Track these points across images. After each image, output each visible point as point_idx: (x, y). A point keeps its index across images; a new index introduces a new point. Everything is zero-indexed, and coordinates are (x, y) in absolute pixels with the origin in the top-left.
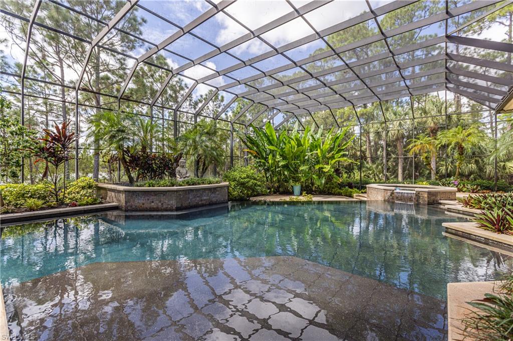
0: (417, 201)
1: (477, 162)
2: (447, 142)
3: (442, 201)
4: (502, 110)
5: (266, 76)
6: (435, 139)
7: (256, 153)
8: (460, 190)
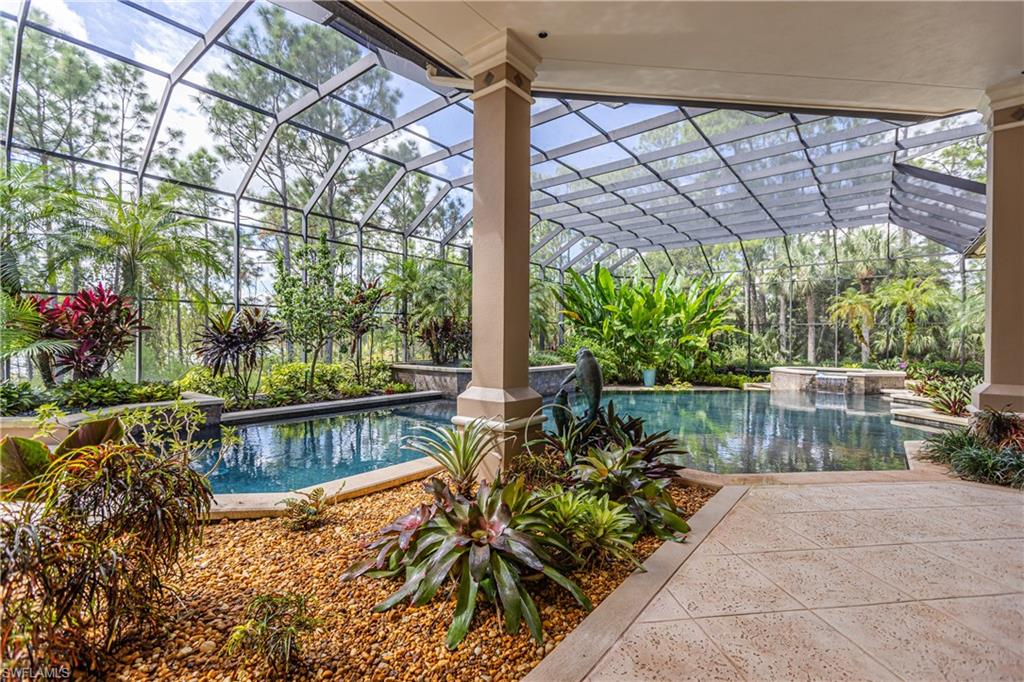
0: (850, 390)
1: (936, 333)
2: (891, 302)
3: (884, 391)
4: (973, 253)
5: (581, 178)
6: (872, 297)
7: (577, 316)
8: (909, 377)
